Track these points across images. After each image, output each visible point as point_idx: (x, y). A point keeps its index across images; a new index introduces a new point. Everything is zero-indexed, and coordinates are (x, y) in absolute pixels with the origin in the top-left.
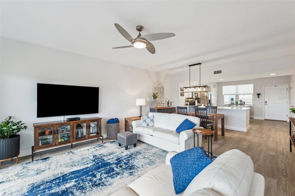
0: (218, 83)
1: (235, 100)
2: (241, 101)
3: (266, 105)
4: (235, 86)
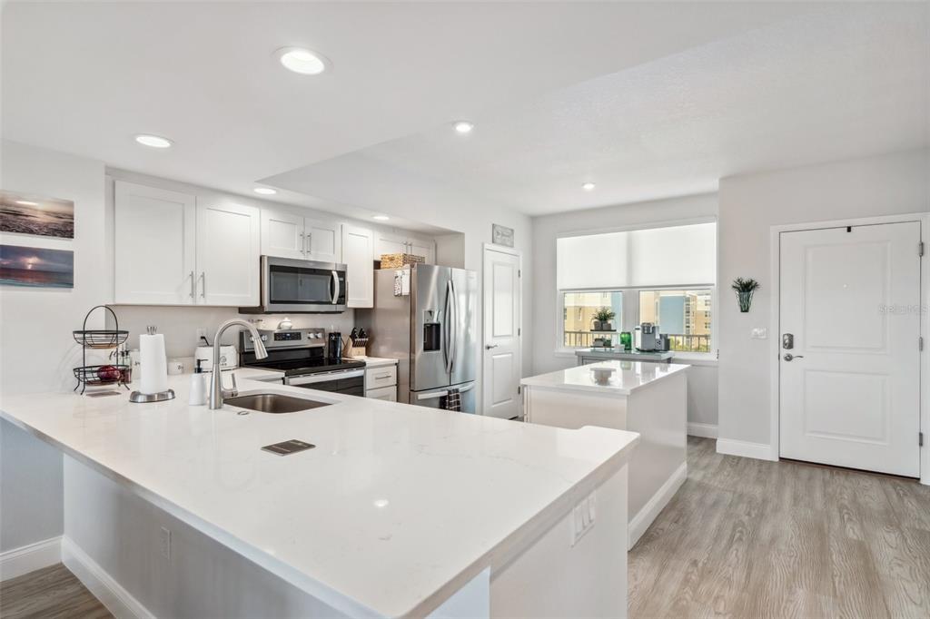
0: (534, 219)
1: (617, 324)
2: (648, 330)
3: (789, 358)
4: (621, 237)
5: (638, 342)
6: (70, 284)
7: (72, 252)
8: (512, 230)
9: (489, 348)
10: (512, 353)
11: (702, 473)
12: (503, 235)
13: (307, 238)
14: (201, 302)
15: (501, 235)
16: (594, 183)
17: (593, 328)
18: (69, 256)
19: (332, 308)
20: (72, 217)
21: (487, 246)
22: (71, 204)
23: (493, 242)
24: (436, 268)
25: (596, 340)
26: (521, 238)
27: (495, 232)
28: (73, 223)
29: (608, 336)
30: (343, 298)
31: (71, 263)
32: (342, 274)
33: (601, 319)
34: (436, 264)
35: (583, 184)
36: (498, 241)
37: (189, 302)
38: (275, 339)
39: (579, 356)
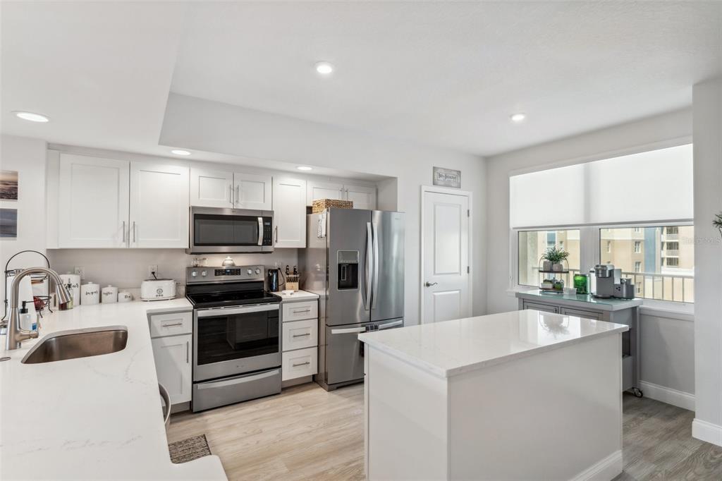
2: (604, 274)
5: (593, 287)
6: (14, 234)
7: (16, 210)
8: (459, 172)
9: (428, 285)
10: (460, 290)
11: (653, 467)
12: (446, 177)
13: (234, 190)
14: (133, 246)
15: (446, 178)
16: (523, 113)
17: (542, 270)
18: (13, 214)
19: (259, 249)
20: (16, 183)
21: (424, 188)
22: (16, 174)
23: (434, 184)
24: (377, 214)
25: (545, 281)
26: (470, 178)
27: (436, 174)
28: (17, 188)
29: (558, 277)
30: (268, 240)
31: (15, 218)
32: (268, 220)
33: (551, 259)
34: (377, 209)
35: (511, 116)
36: (440, 183)
37: (124, 246)
38: (216, 275)
39: (520, 298)
